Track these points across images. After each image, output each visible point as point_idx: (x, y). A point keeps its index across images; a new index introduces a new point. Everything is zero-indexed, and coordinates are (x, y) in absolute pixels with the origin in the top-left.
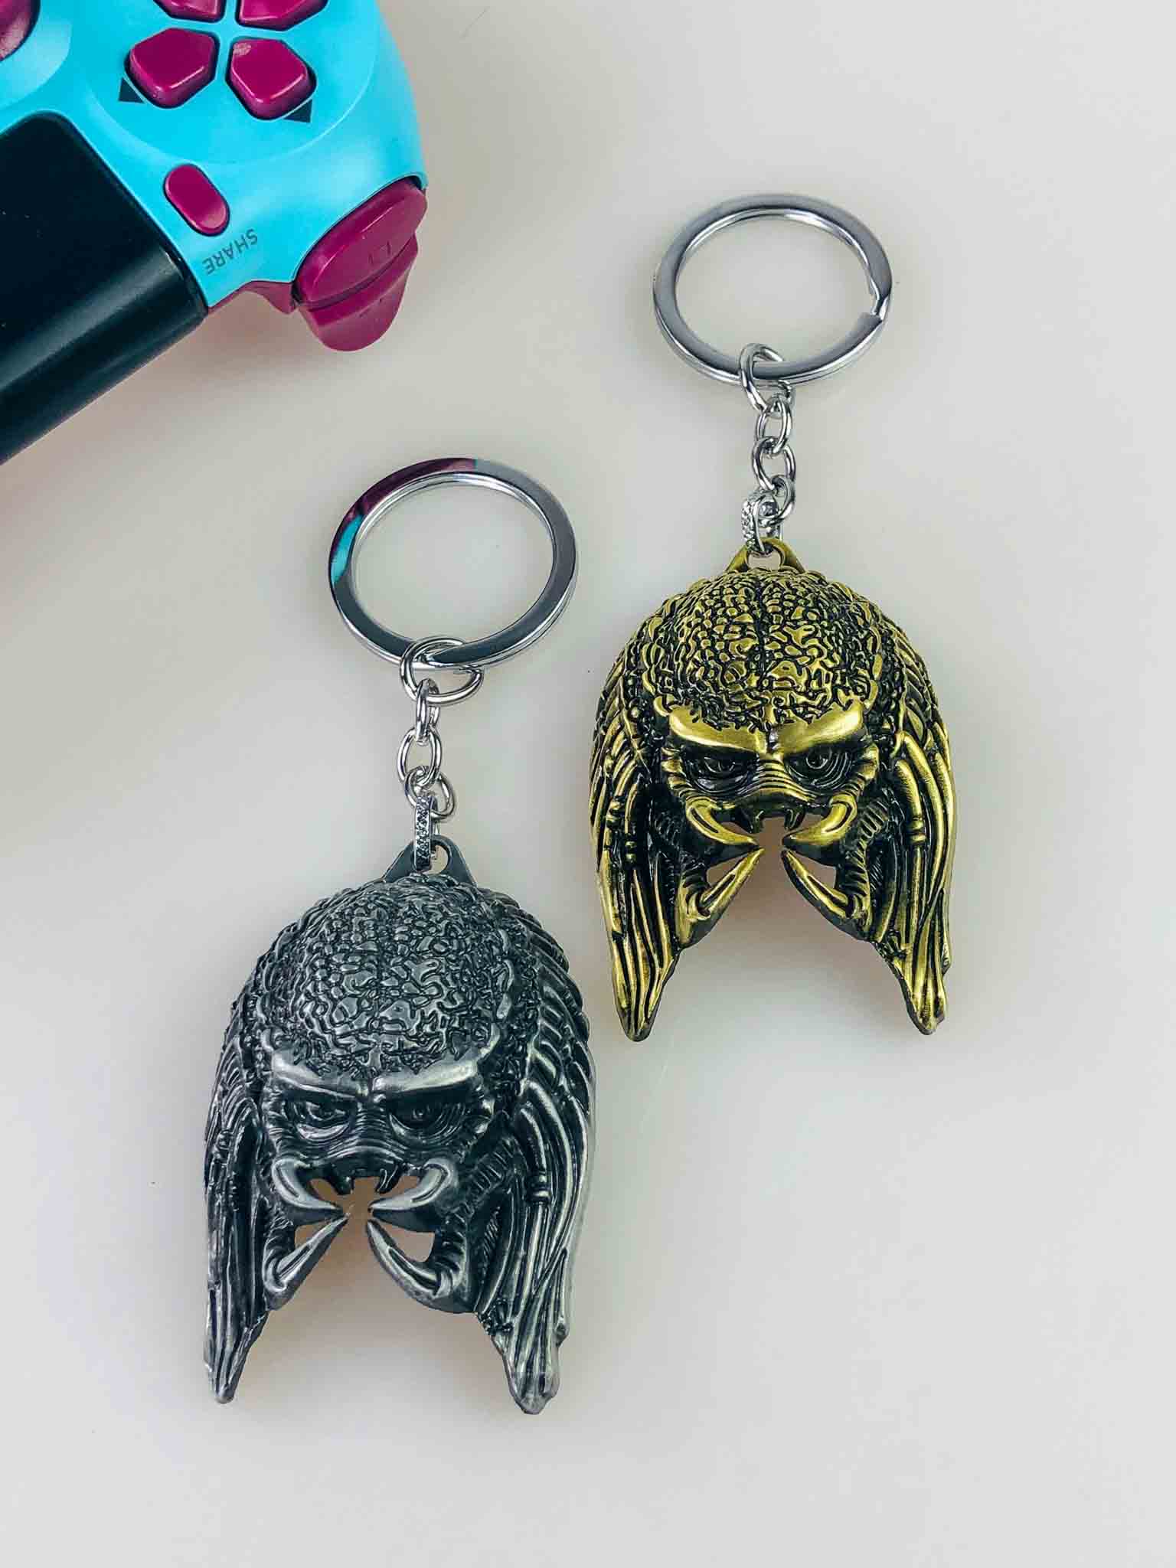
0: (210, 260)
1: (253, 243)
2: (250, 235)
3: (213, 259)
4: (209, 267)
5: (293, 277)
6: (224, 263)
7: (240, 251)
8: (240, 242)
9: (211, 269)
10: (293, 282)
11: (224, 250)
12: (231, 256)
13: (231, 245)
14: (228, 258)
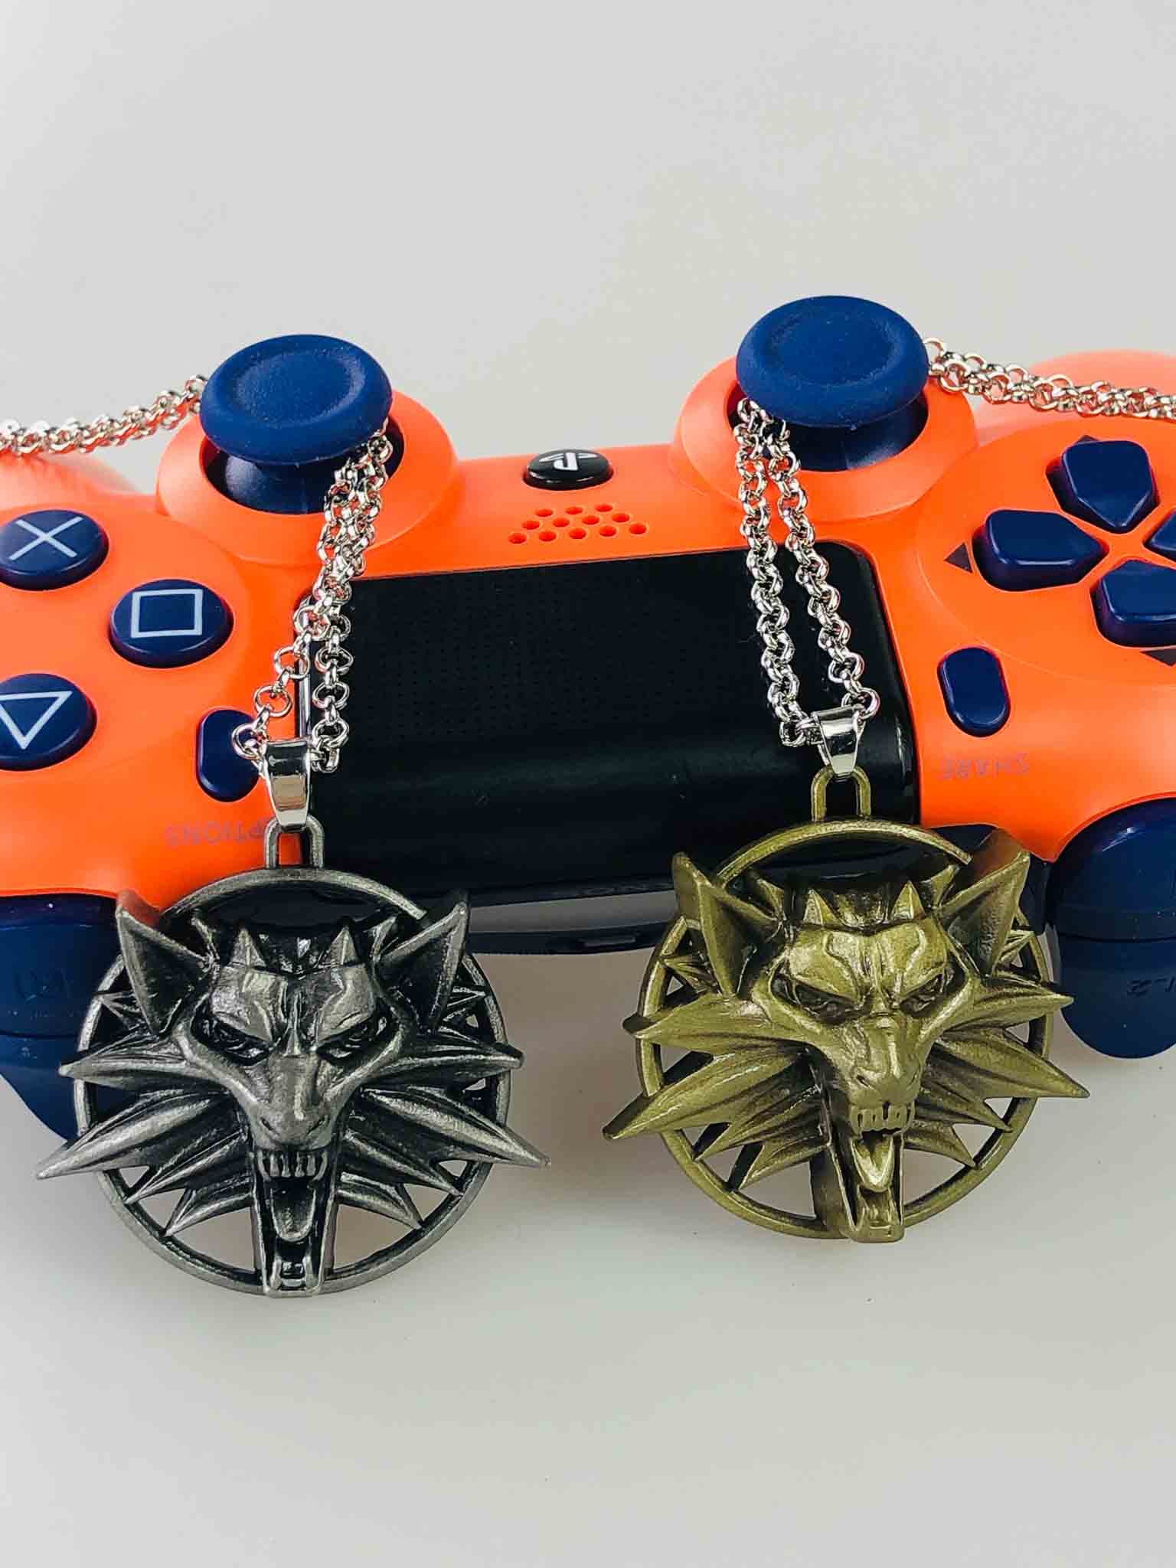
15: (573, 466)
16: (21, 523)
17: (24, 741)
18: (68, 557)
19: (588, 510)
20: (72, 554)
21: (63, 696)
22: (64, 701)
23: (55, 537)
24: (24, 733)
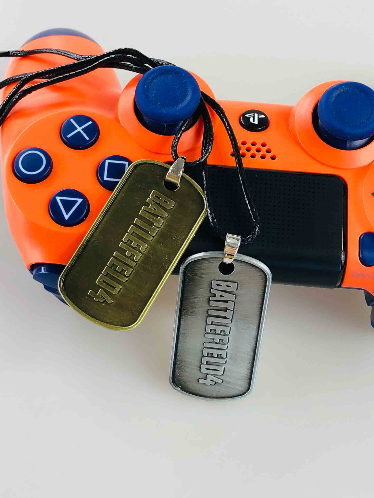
15: (256, 122)
16: (72, 121)
17: (67, 217)
18: (86, 140)
19: (258, 146)
20: (87, 138)
21: (80, 200)
22: (80, 202)
23: (82, 129)
24: (67, 214)
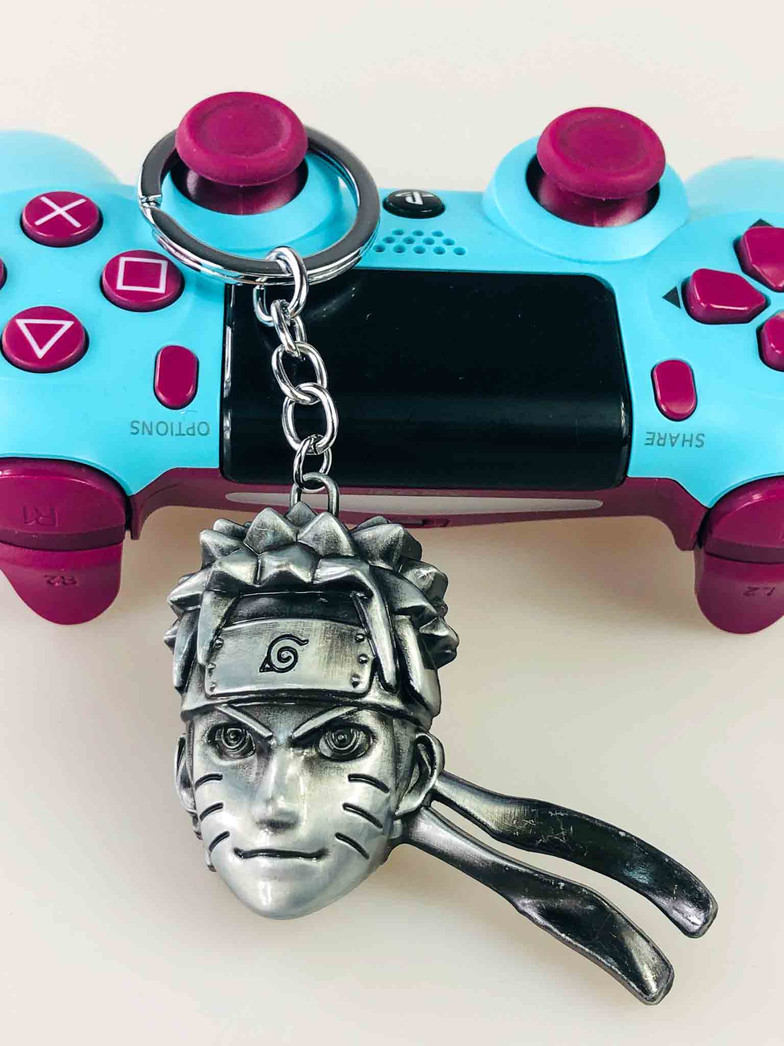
0: (654, 434)
1: (697, 446)
2: (701, 437)
3: (657, 435)
4: (648, 439)
5: (710, 505)
6: (663, 445)
7: (683, 445)
8: (688, 437)
9: (650, 442)
10: (709, 511)
11: (671, 436)
12: (673, 444)
13: (678, 435)
14: (670, 444)
